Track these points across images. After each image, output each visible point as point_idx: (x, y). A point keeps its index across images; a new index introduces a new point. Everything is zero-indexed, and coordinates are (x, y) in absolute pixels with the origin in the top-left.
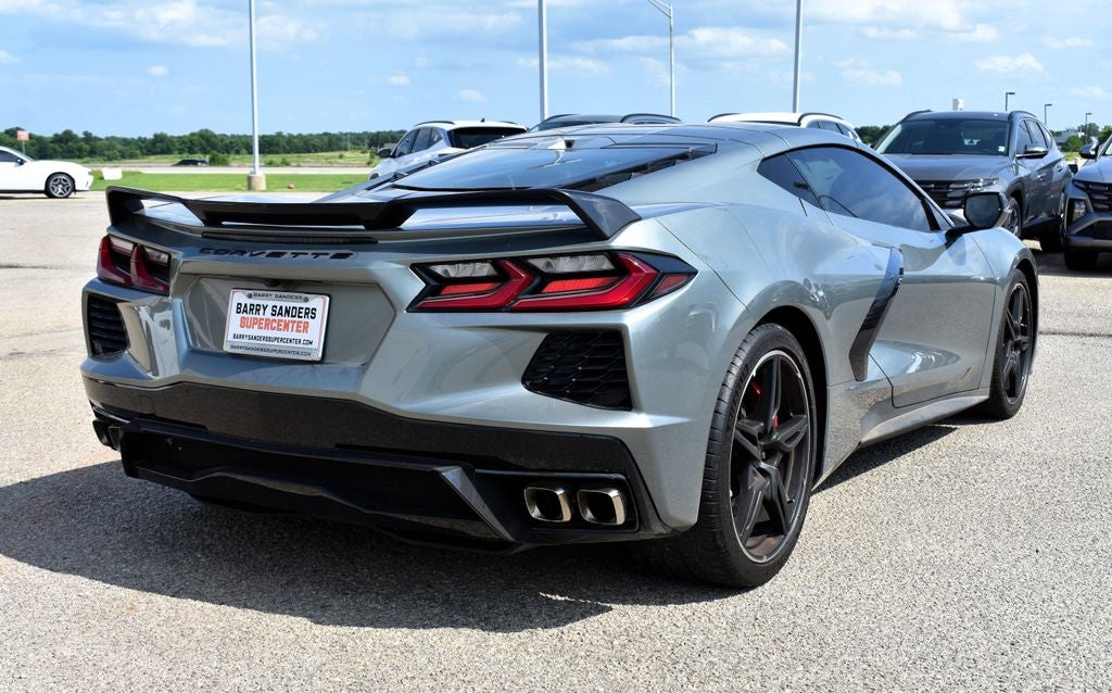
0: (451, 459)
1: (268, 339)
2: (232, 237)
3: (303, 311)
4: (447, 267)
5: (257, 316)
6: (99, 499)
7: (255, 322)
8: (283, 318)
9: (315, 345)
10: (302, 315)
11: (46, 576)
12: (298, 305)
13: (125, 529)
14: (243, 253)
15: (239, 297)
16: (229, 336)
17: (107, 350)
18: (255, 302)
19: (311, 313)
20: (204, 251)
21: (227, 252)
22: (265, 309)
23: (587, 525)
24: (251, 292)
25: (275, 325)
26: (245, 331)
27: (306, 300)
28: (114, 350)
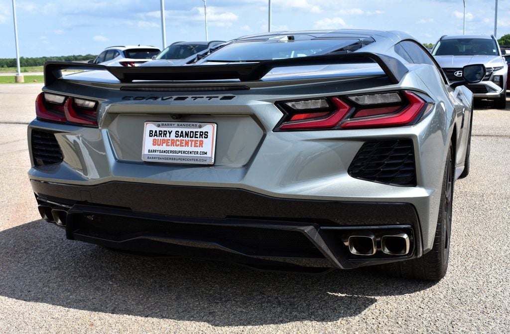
0: (307, 221)
1: (175, 152)
2: (143, 89)
3: (199, 134)
4: (293, 103)
5: (165, 138)
6: (28, 249)
7: (163, 142)
8: (184, 139)
9: (209, 155)
10: (198, 136)
11: (23, 305)
12: (194, 130)
13: (55, 269)
14: (156, 98)
15: (150, 127)
16: (145, 151)
17: (46, 163)
18: (163, 129)
19: (205, 135)
20: (125, 98)
21: (143, 98)
22: (170, 133)
23: (386, 256)
24: (160, 123)
25: (178, 143)
26: (157, 148)
27: (200, 127)
28: (52, 163)
